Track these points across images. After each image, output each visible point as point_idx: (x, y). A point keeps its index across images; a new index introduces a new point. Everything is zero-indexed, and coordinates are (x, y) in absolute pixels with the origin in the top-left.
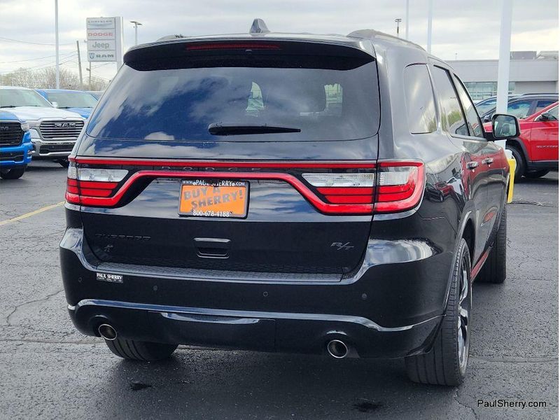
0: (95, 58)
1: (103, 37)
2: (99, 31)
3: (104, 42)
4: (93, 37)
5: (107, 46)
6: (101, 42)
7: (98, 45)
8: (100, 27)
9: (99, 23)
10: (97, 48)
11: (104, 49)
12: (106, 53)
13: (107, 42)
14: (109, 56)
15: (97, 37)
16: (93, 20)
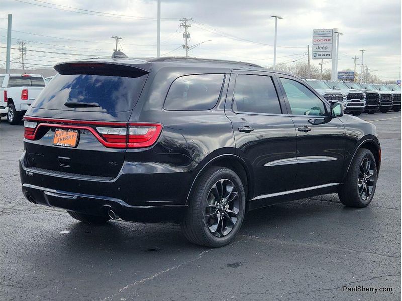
0: (317, 57)
1: (323, 42)
2: (322, 38)
3: (324, 45)
4: (317, 42)
5: (326, 48)
6: (321, 46)
7: (319, 48)
8: (322, 35)
9: (322, 33)
10: (319, 50)
11: (324, 50)
12: (325, 53)
13: (326, 45)
14: (327, 55)
15: (320, 42)
16: (318, 31)
